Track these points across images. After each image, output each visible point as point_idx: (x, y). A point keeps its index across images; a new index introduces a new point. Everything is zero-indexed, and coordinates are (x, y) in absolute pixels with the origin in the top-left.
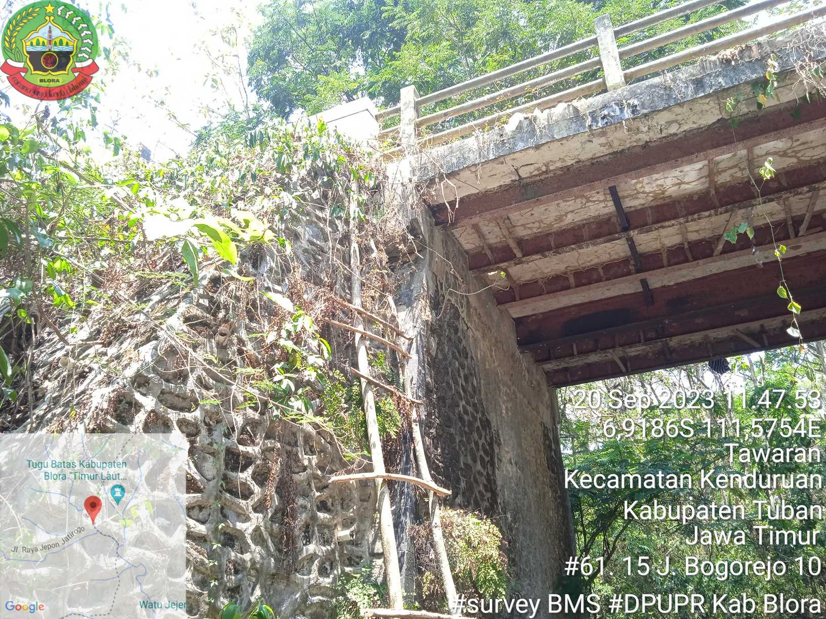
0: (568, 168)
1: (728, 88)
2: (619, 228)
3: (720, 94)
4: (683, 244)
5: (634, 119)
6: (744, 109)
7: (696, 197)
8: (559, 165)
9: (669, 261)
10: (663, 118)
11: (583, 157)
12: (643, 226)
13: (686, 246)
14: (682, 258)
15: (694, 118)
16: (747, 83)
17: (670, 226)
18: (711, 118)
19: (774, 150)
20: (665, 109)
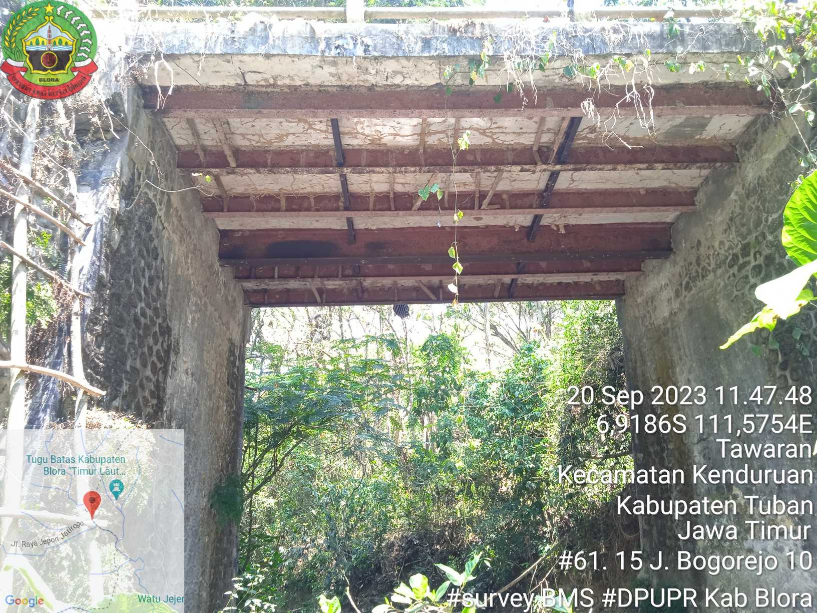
0: (296, 88)
1: (450, 56)
2: (334, 163)
3: (442, 59)
4: (389, 193)
5: (365, 58)
6: (459, 80)
7: (406, 152)
8: (287, 82)
9: (375, 205)
10: (390, 66)
11: (312, 81)
12: (357, 167)
13: (392, 196)
14: (386, 206)
15: (417, 75)
16: (465, 56)
17: (379, 173)
18: (430, 80)
19: (477, 126)
20: (393, 57)
